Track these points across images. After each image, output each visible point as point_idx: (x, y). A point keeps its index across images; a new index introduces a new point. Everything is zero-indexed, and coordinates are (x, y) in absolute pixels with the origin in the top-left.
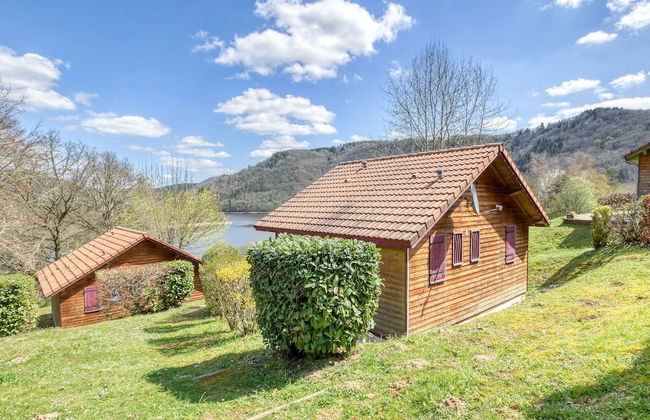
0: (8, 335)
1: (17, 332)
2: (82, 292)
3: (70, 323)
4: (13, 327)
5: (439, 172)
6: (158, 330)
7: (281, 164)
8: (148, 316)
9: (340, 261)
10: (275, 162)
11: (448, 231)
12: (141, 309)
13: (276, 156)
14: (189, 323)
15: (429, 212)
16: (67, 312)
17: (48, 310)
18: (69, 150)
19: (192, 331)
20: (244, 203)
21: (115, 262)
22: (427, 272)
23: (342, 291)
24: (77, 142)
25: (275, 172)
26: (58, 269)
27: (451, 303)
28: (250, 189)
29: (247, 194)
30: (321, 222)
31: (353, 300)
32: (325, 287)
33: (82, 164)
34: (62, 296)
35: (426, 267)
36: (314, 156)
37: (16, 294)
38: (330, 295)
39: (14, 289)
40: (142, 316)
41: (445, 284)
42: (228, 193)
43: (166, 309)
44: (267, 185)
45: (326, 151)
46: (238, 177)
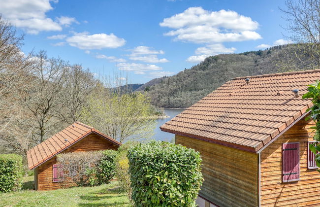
0: (5, 192)
1: (10, 191)
2: (51, 167)
3: (43, 188)
4: (9, 188)
5: (296, 92)
6: (89, 198)
7: (213, 67)
8: (88, 188)
9: (169, 162)
10: (207, 65)
11: (303, 140)
12: (84, 183)
13: (209, 60)
14: (109, 195)
15: (276, 125)
16: (42, 181)
17: (32, 179)
18: (52, 64)
19: (109, 201)
20: (180, 101)
21: (73, 148)
22: (280, 172)
23: (170, 181)
24: (57, 58)
25: (207, 74)
26: (39, 150)
27: (307, 200)
28: (186, 88)
29: (183, 93)
30: (203, 128)
31: (179, 188)
32: (158, 178)
33: (59, 73)
34: (40, 170)
35: (279, 168)
36: (242, 60)
37: (11, 166)
38: (162, 183)
39: (10, 163)
40: (84, 188)
41: (300, 183)
42: (168, 92)
43: (99, 184)
44: (200, 85)
45: (254, 55)
46: (176, 78)
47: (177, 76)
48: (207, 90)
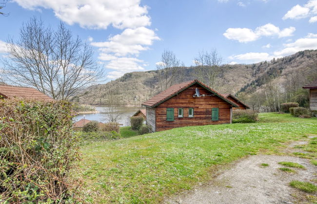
10: (125, 79)
13: (126, 76)
20: (108, 101)
25: (125, 84)
28: (111, 93)
29: (110, 96)
36: (147, 76)
42: (100, 95)
44: (120, 91)
45: (154, 73)
46: (105, 86)
47: (106, 85)
48: (125, 94)
